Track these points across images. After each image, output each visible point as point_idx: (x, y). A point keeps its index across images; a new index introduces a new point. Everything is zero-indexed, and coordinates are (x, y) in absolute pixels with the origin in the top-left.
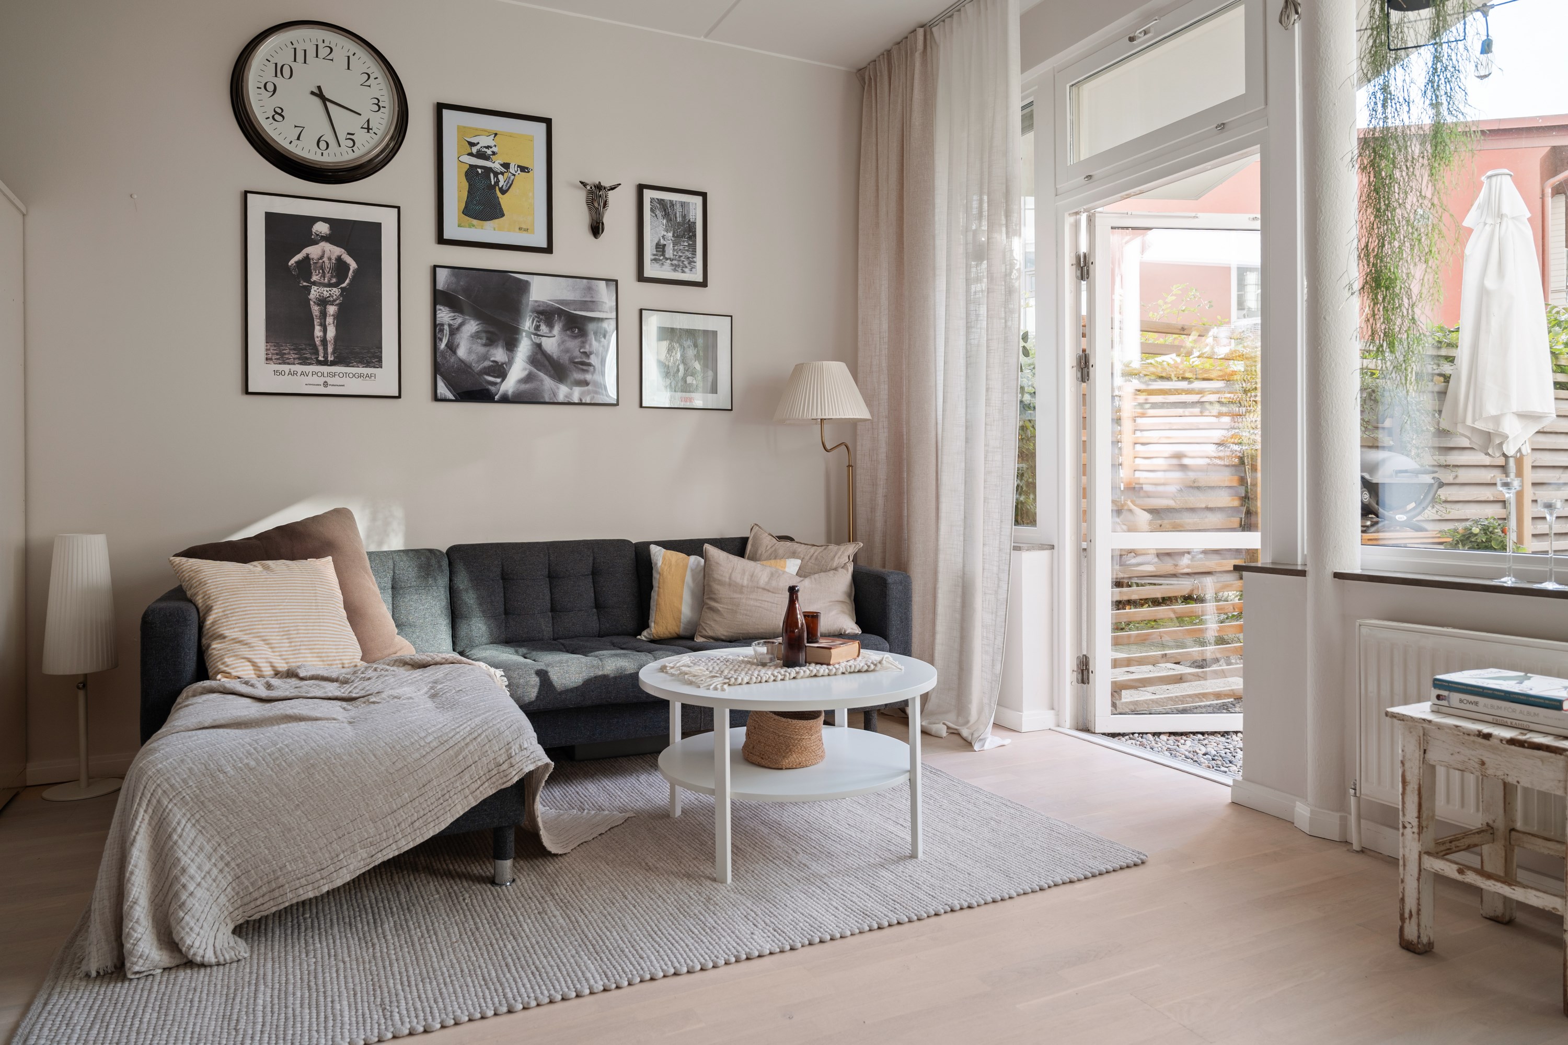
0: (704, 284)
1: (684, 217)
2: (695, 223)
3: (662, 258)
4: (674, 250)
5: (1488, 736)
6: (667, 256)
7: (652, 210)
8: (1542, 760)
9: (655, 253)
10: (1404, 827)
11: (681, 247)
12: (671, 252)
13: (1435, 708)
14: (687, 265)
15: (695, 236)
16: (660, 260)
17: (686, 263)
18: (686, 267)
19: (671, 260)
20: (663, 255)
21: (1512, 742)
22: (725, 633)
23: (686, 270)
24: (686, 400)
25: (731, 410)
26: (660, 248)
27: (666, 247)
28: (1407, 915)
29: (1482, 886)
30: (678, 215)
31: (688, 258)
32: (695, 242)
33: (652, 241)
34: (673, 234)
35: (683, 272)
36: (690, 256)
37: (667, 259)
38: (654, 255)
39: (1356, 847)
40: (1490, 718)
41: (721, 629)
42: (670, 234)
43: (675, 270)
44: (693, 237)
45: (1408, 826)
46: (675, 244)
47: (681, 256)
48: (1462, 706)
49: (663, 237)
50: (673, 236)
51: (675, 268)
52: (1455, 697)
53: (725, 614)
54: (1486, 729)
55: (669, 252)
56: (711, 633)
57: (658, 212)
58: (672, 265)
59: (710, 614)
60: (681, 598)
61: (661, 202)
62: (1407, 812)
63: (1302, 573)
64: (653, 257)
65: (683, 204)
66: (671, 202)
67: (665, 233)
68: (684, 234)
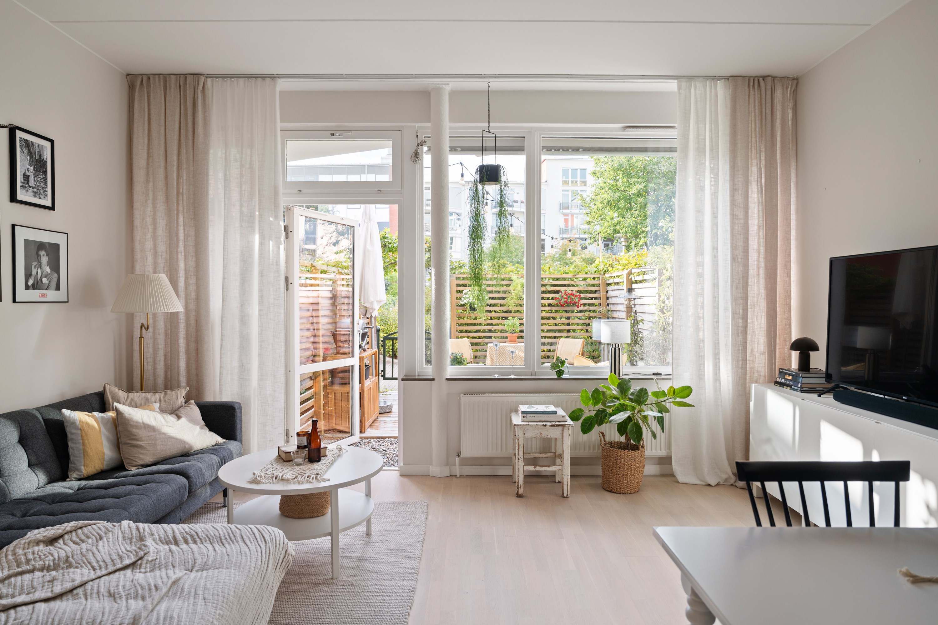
0: (53, 208)
1: (40, 156)
2: (46, 162)
3: (27, 185)
4: (35, 181)
5: (545, 425)
6: (30, 185)
7: (21, 148)
8: (556, 429)
9: (23, 181)
10: (519, 459)
11: (39, 179)
12: (33, 181)
13: (523, 420)
14: (42, 193)
15: (46, 171)
16: (26, 187)
17: (41, 191)
18: (42, 195)
19: (33, 188)
20: (28, 183)
21: (552, 426)
22: (151, 460)
23: (42, 197)
24: (42, 296)
25: (68, 302)
26: (26, 178)
27: (30, 178)
28: (519, 486)
29: (541, 470)
30: (36, 154)
31: (43, 188)
32: (46, 176)
33: (21, 171)
34: (34, 168)
35: (40, 198)
36: (44, 186)
37: (30, 187)
38: (22, 183)
39: (458, 476)
40: (538, 420)
41: (148, 458)
42: (32, 168)
43: (35, 196)
44: (45, 172)
45: (520, 458)
46: (35, 176)
47: (38, 186)
48: (530, 418)
49: (28, 169)
50: (34, 170)
51: (35, 194)
52: (528, 416)
53: (148, 448)
54: (544, 424)
55: (32, 183)
56: (141, 462)
57: (24, 149)
58: (33, 192)
59: (135, 450)
60: (102, 443)
61: (26, 141)
62: (520, 454)
63: (433, 380)
64: (22, 184)
65: (39, 146)
66: (32, 143)
67: (29, 167)
68: (40, 169)
